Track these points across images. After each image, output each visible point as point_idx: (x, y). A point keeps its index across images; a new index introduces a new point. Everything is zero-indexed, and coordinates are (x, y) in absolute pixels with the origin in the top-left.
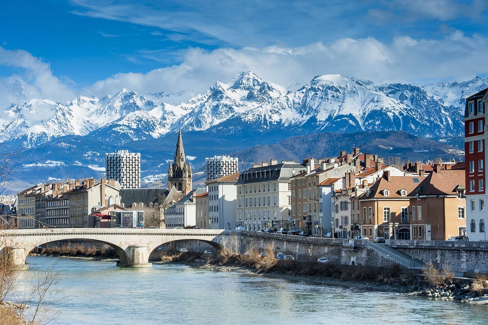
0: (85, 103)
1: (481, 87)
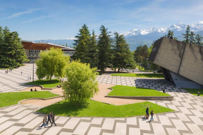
0: (144, 30)
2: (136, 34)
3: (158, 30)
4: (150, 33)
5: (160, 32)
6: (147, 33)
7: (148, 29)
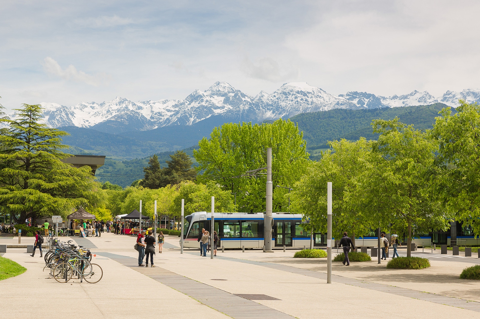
0: (86, 108)
1: (419, 99)
2: (53, 124)
3: (140, 108)
4: (109, 121)
5: (148, 118)
6: (99, 120)
7: (102, 105)
